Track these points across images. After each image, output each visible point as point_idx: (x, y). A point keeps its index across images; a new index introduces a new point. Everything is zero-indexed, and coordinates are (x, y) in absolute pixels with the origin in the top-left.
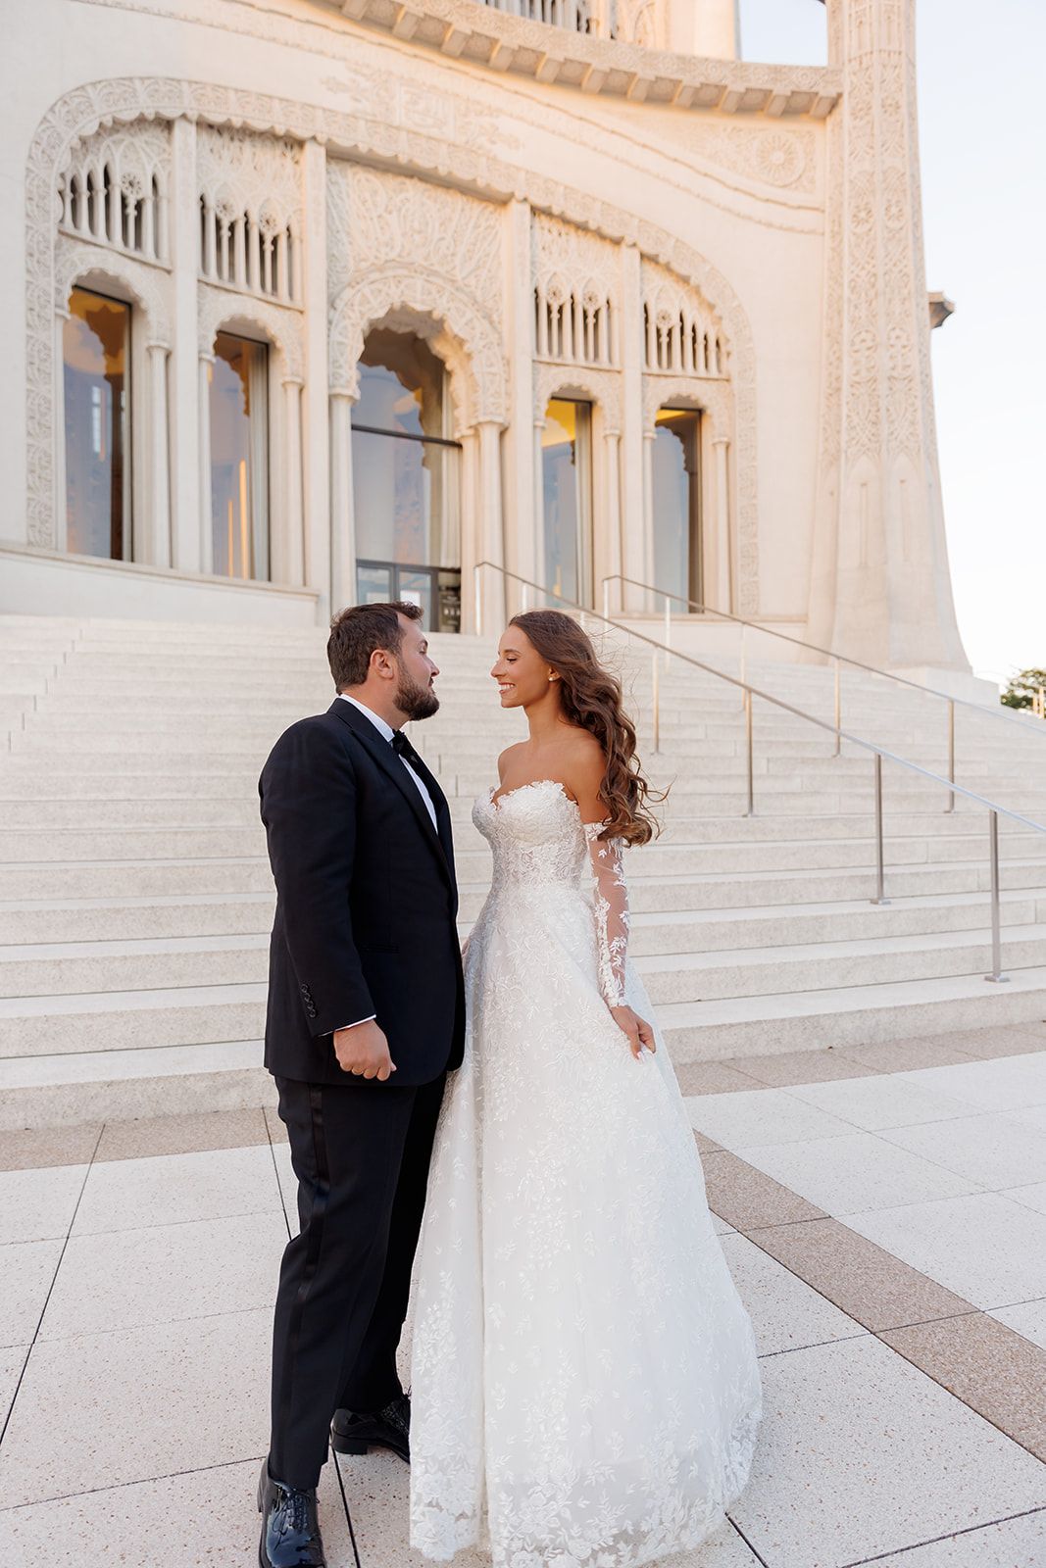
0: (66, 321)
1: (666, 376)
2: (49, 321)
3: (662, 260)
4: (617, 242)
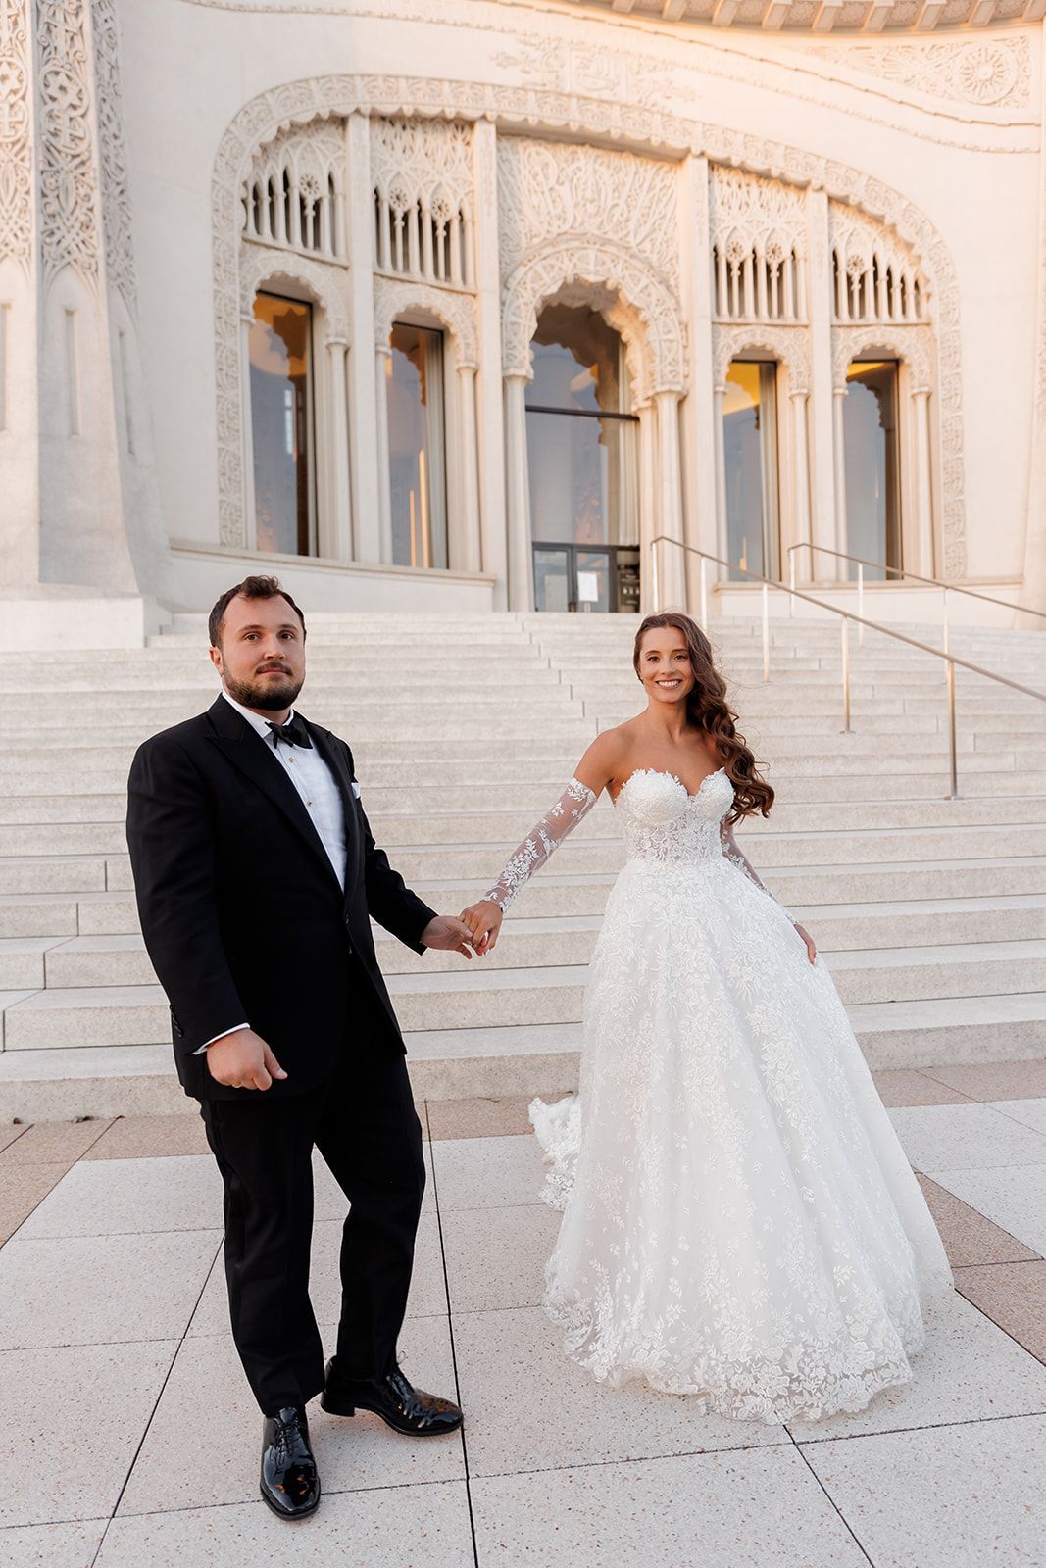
0: (251, 326)
1: (858, 326)
2: (235, 327)
3: (853, 201)
4: (802, 188)
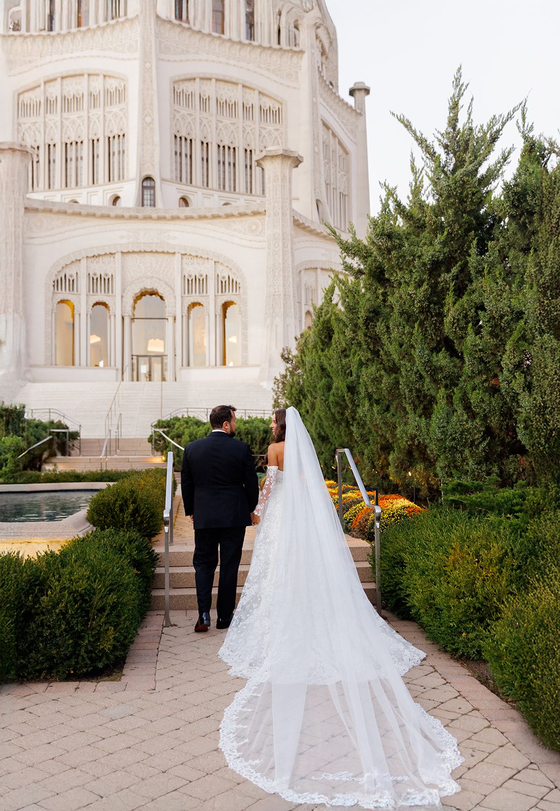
1: (223, 295)
2: (50, 315)
3: (220, 262)
4: (207, 259)
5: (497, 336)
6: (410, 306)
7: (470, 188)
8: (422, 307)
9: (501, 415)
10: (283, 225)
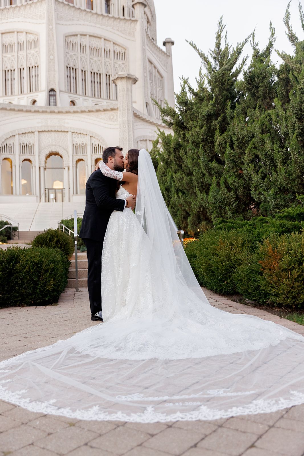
1: (96, 155)
3: (93, 136)
4: (86, 135)
5: (241, 148)
6: (197, 138)
7: (226, 77)
8: (203, 138)
9: (244, 188)
10: (128, 116)
